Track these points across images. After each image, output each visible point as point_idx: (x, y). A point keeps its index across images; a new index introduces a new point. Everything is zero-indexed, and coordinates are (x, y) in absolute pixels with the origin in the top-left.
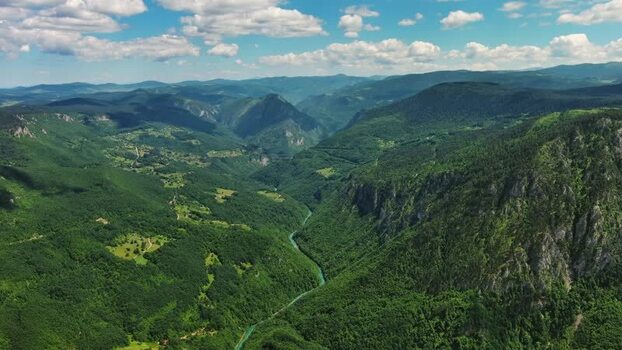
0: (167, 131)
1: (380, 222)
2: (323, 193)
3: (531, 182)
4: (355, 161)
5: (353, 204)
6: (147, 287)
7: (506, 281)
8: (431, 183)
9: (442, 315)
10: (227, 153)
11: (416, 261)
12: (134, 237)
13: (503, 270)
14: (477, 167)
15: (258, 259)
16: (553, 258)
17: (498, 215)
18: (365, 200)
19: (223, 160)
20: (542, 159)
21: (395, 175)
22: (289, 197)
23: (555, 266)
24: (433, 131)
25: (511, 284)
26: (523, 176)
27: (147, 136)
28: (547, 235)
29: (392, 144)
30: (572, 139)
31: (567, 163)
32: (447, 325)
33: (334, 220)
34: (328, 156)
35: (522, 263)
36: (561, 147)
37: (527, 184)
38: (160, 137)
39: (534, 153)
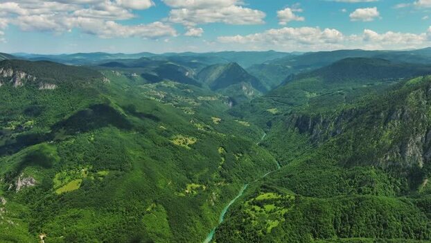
0: (172, 84)
1: (313, 136)
2: (273, 122)
3: (403, 112)
4: (292, 104)
5: (295, 126)
6: (194, 159)
7: (387, 162)
8: (345, 114)
9: (353, 177)
10: (209, 98)
11: (338, 152)
12: (180, 136)
13: (386, 156)
14: (373, 105)
15: (245, 152)
16: (413, 152)
17: (384, 129)
18: (303, 124)
19: (207, 102)
20: (410, 100)
21: (322, 110)
22: (253, 124)
23: (414, 155)
24: (342, 88)
25: (391, 163)
26: (399, 108)
27: (161, 86)
28: (411, 138)
29: (315, 95)
30: (427, 90)
31: (424, 102)
32: (355, 182)
33: (283, 136)
34: (273, 102)
35: (397, 152)
36: (421, 94)
37: (401, 113)
38: (168, 87)
39: (406, 97)
